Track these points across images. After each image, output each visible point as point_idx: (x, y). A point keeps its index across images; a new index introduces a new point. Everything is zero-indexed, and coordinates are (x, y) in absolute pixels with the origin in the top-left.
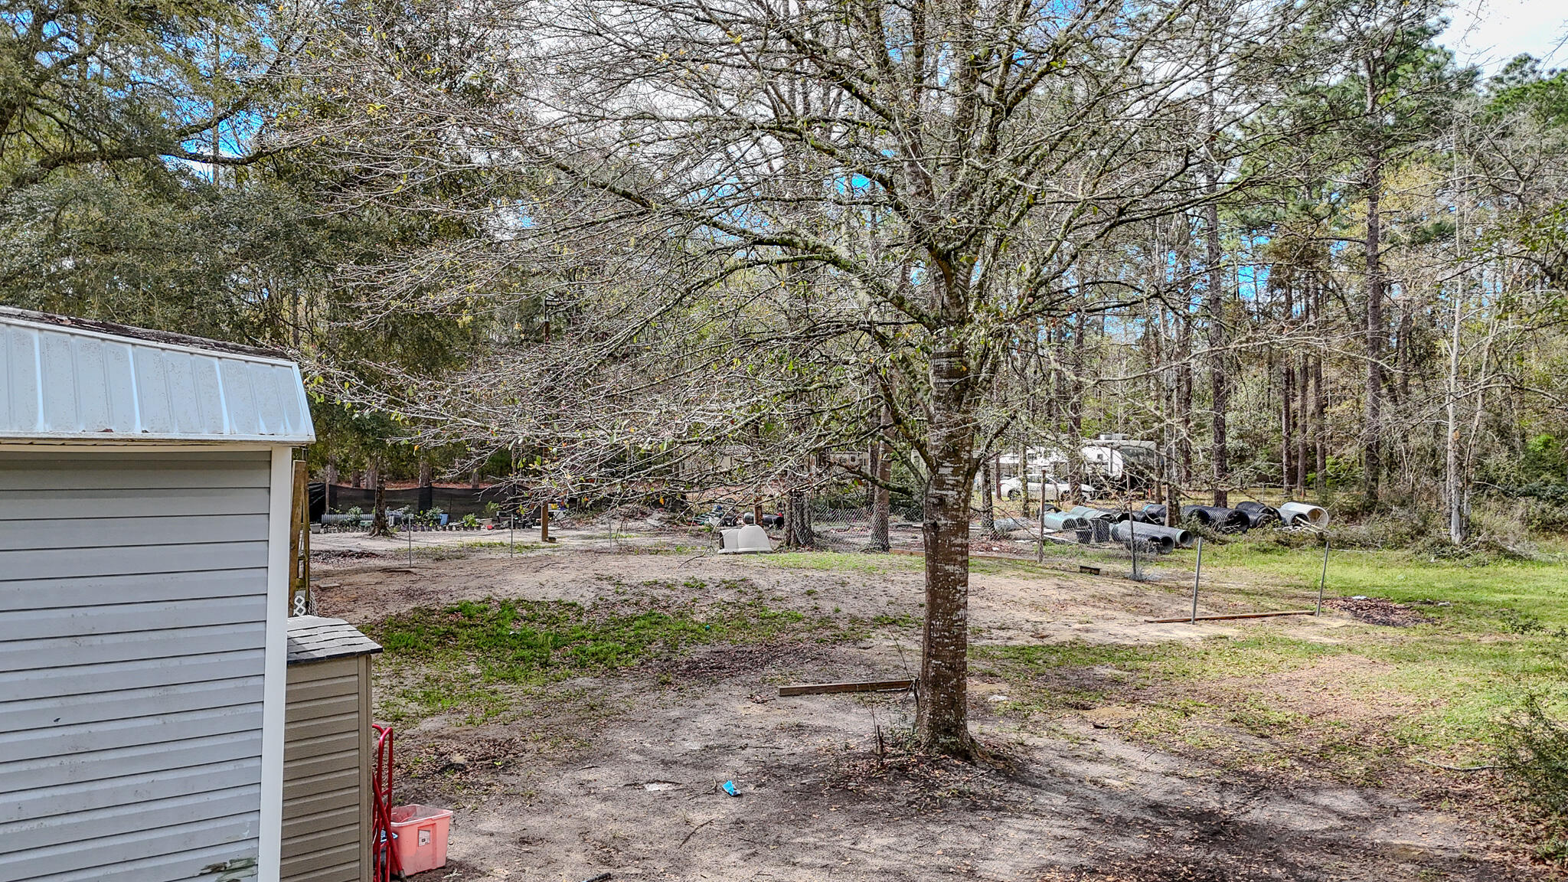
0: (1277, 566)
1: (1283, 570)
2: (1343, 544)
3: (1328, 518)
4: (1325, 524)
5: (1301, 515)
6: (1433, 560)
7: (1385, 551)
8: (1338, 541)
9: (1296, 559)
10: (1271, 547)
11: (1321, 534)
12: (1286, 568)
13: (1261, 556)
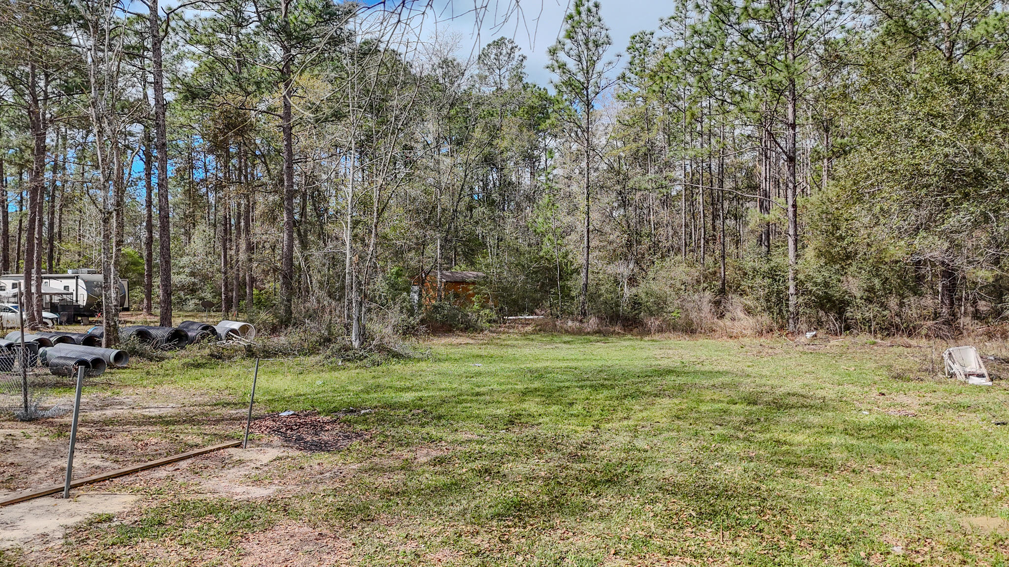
0: (208, 380)
1: (213, 385)
2: (268, 354)
3: (254, 333)
4: (252, 338)
5: (233, 331)
6: (340, 363)
7: (302, 358)
8: (263, 352)
9: (227, 371)
10: (204, 361)
11: (249, 346)
12: (217, 383)
13: (194, 372)
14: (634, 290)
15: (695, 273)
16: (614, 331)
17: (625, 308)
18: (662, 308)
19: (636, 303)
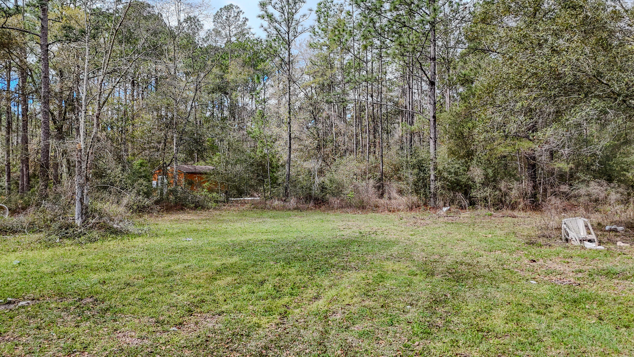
3: (8, 212)
6: (58, 240)
14: (322, 179)
15: (363, 166)
16: (308, 207)
17: (316, 191)
18: (341, 191)
19: (323, 188)
